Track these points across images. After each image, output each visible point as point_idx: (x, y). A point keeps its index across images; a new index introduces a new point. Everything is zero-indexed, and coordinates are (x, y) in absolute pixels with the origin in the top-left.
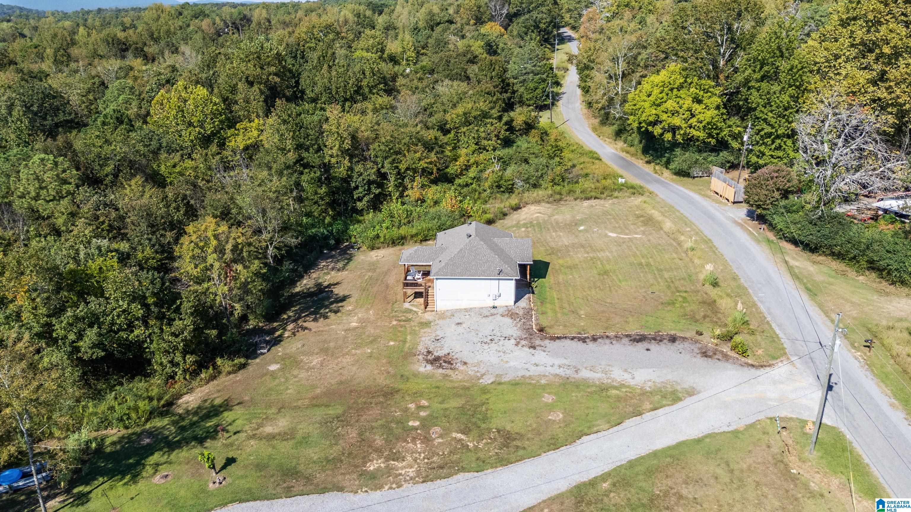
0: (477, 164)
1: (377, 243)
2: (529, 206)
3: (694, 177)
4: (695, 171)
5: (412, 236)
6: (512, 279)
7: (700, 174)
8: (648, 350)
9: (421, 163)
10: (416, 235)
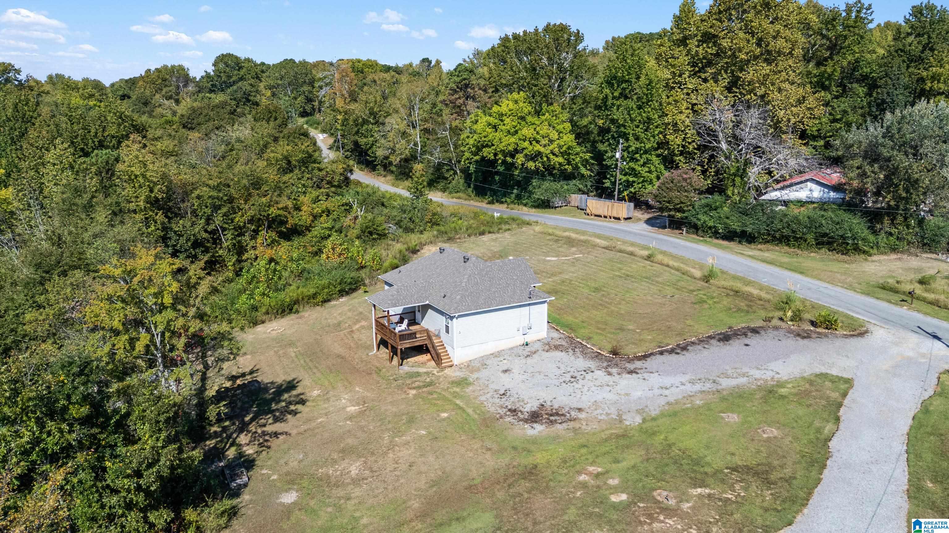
0: (328, 212)
1: (259, 315)
2: (426, 248)
3: (556, 207)
4: (557, 202)
5: (309, 297)
6: (544, 302)
7: (560, 205)
8: (747, 345)
9: (272, 209)
10: (314, 296)
